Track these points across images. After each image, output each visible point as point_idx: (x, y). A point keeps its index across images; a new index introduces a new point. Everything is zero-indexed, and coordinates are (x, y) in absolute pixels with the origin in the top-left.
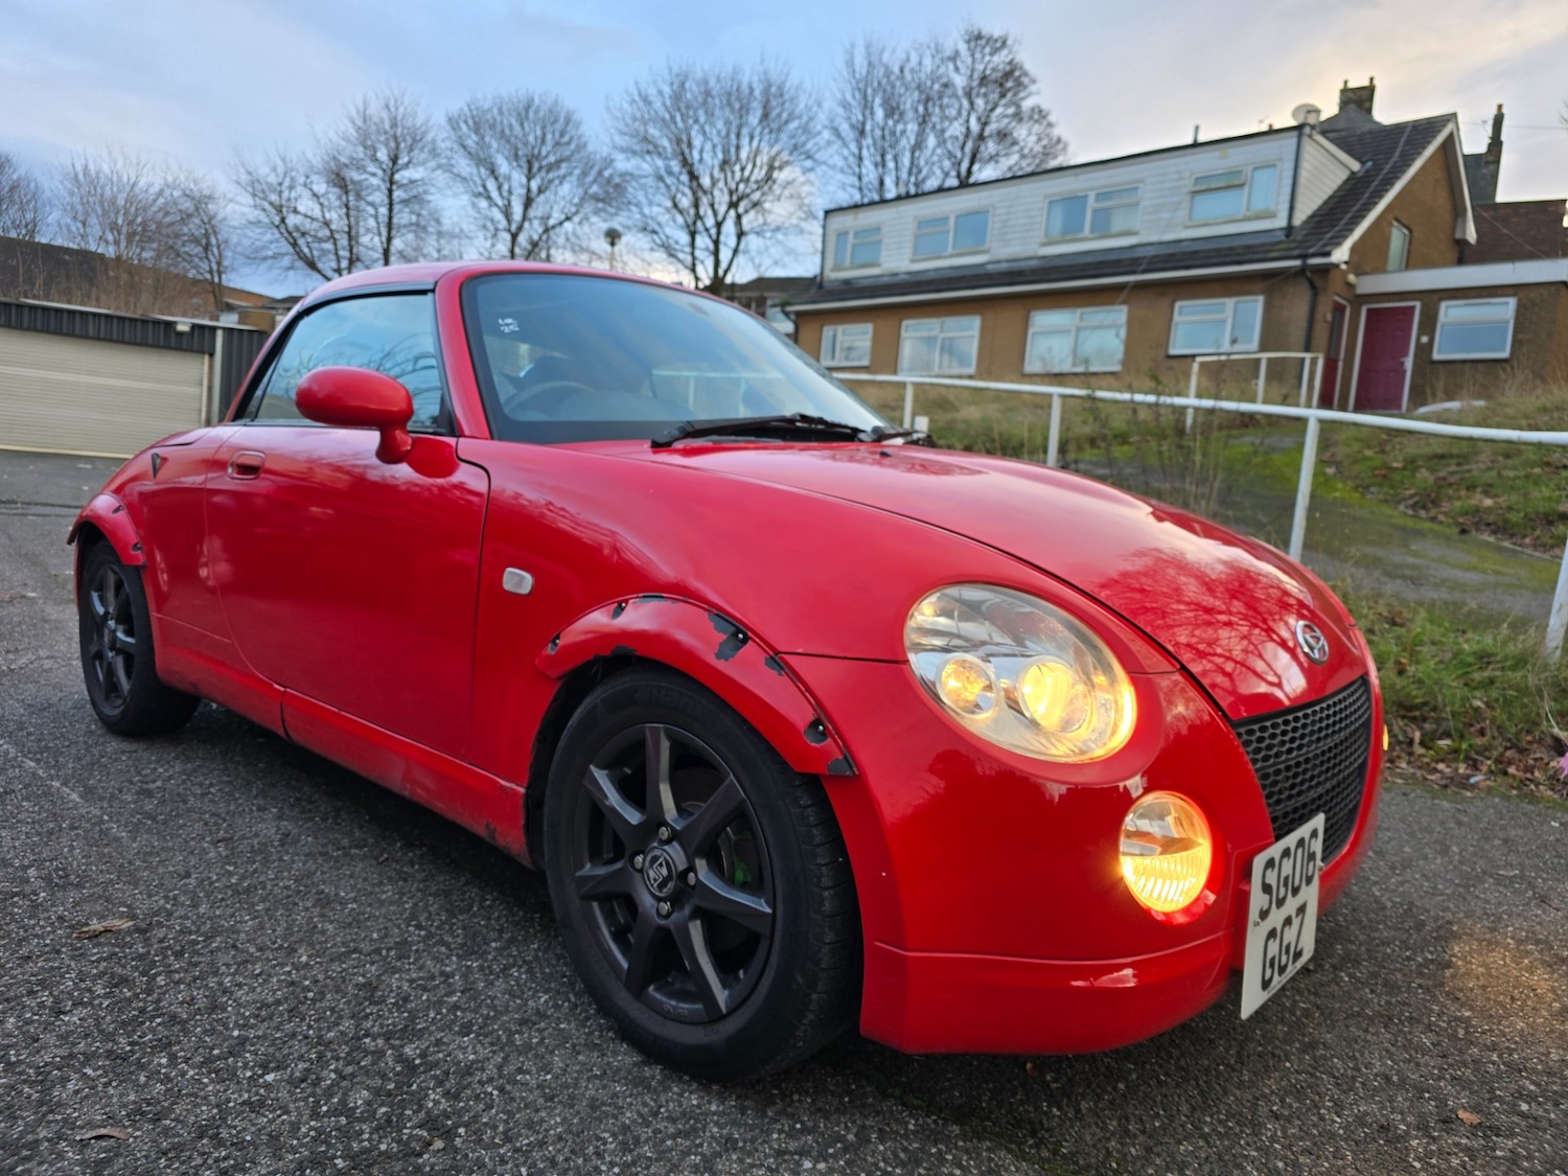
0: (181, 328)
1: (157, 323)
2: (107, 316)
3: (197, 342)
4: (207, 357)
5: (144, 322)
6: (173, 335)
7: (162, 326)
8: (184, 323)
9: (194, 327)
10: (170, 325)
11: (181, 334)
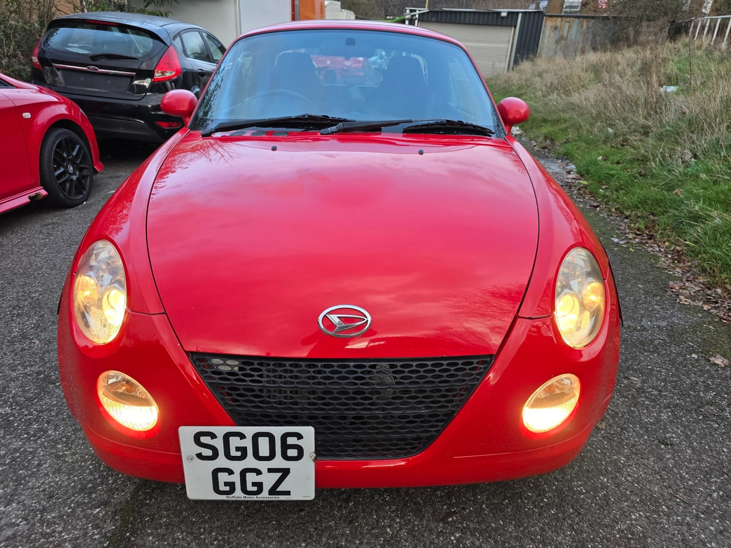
0: (504, 14)
1: (494, 13)
2: (474, 13)
3: (509, 21)
4: (513, 28)
5: (488, 13)
6: (500, 19)
7: (496, 14)
8: (504, 12)
9: (509, 13)
10: (499, 13)
11: (503, 17)
